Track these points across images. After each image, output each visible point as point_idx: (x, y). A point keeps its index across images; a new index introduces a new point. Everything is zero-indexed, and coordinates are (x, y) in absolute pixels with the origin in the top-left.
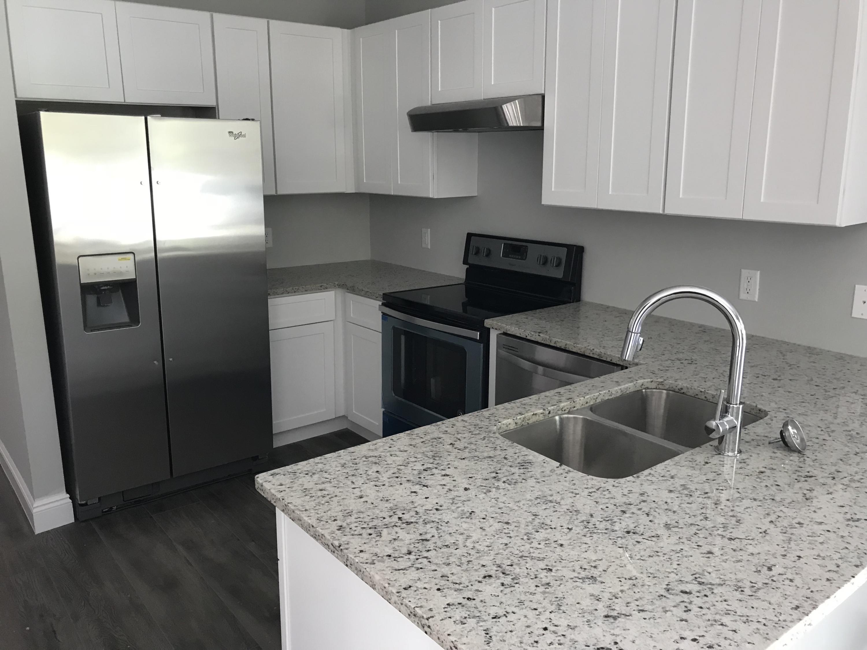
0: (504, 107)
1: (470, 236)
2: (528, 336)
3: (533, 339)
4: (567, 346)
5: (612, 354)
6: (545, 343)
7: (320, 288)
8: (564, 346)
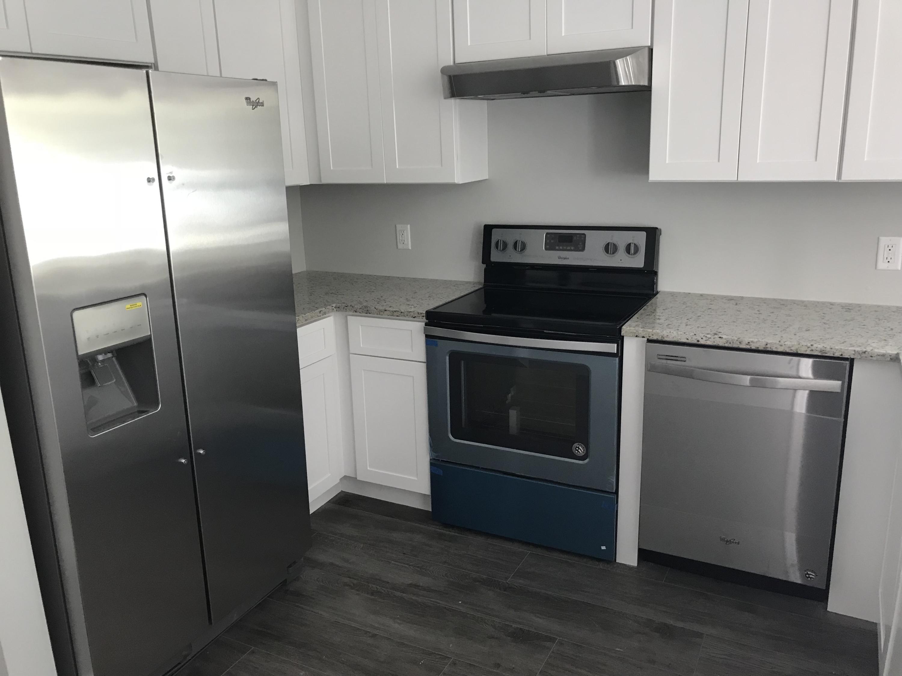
0: (619, 62)
1: (488, 229)
2: (700, 340)
3: (709, 343)
4: (768, 346)
5: (842, 348)
6: (730, 346)
7: (319, 314)
8: (764, 346)
